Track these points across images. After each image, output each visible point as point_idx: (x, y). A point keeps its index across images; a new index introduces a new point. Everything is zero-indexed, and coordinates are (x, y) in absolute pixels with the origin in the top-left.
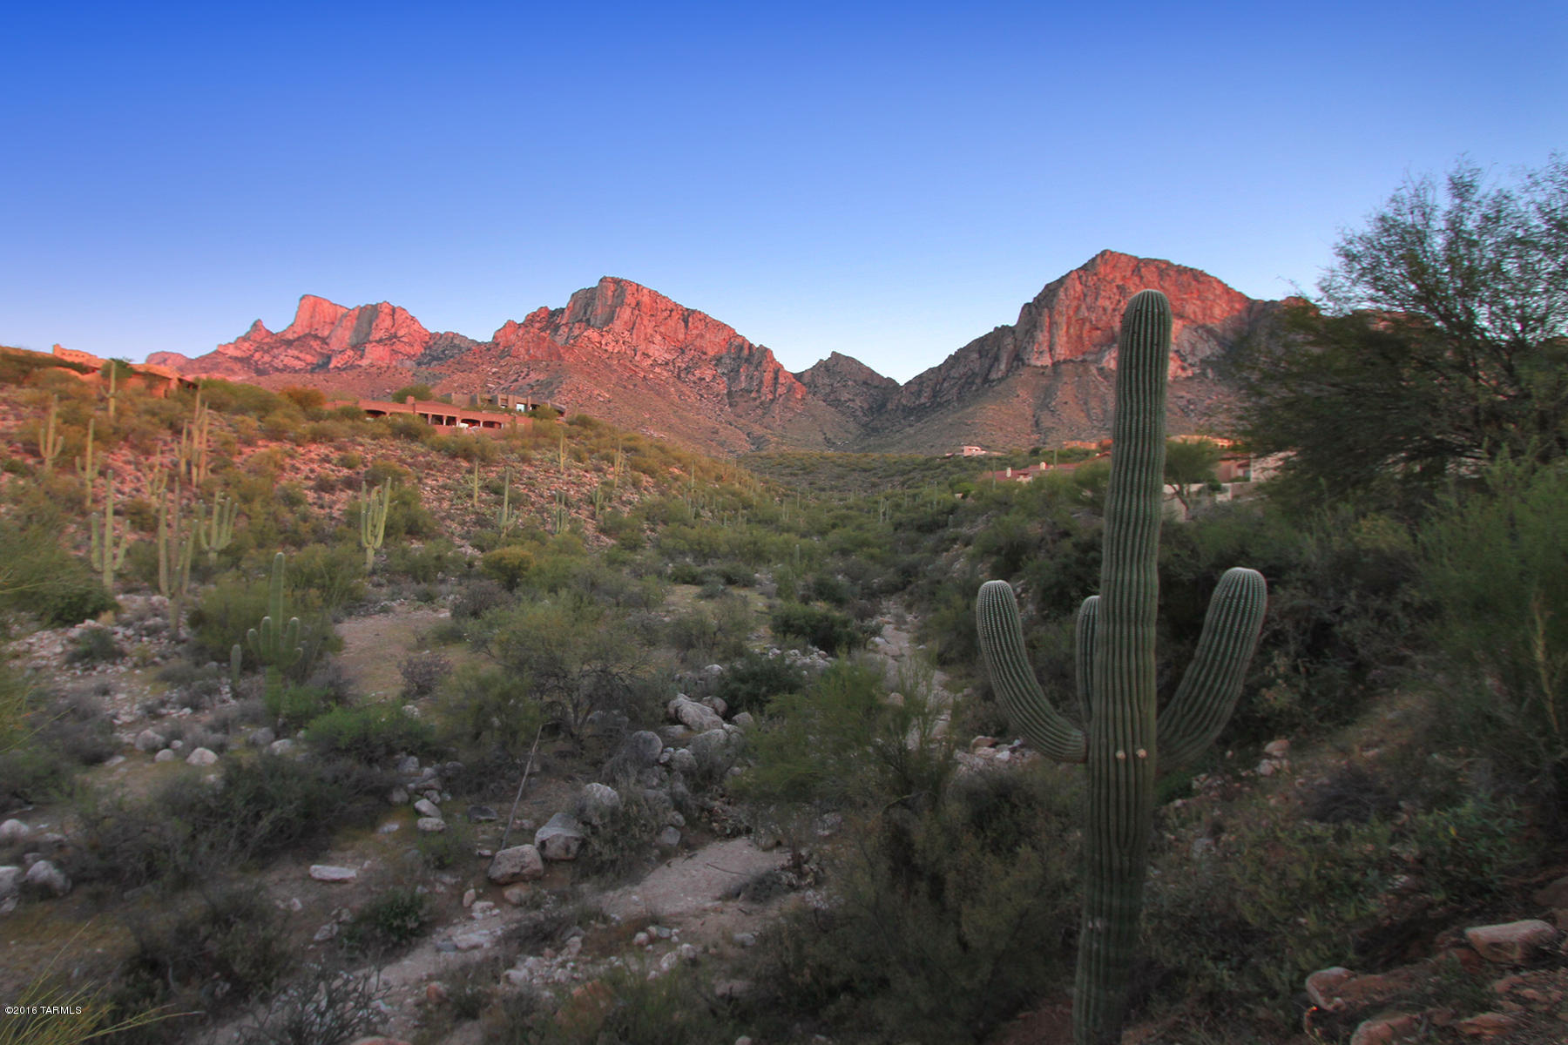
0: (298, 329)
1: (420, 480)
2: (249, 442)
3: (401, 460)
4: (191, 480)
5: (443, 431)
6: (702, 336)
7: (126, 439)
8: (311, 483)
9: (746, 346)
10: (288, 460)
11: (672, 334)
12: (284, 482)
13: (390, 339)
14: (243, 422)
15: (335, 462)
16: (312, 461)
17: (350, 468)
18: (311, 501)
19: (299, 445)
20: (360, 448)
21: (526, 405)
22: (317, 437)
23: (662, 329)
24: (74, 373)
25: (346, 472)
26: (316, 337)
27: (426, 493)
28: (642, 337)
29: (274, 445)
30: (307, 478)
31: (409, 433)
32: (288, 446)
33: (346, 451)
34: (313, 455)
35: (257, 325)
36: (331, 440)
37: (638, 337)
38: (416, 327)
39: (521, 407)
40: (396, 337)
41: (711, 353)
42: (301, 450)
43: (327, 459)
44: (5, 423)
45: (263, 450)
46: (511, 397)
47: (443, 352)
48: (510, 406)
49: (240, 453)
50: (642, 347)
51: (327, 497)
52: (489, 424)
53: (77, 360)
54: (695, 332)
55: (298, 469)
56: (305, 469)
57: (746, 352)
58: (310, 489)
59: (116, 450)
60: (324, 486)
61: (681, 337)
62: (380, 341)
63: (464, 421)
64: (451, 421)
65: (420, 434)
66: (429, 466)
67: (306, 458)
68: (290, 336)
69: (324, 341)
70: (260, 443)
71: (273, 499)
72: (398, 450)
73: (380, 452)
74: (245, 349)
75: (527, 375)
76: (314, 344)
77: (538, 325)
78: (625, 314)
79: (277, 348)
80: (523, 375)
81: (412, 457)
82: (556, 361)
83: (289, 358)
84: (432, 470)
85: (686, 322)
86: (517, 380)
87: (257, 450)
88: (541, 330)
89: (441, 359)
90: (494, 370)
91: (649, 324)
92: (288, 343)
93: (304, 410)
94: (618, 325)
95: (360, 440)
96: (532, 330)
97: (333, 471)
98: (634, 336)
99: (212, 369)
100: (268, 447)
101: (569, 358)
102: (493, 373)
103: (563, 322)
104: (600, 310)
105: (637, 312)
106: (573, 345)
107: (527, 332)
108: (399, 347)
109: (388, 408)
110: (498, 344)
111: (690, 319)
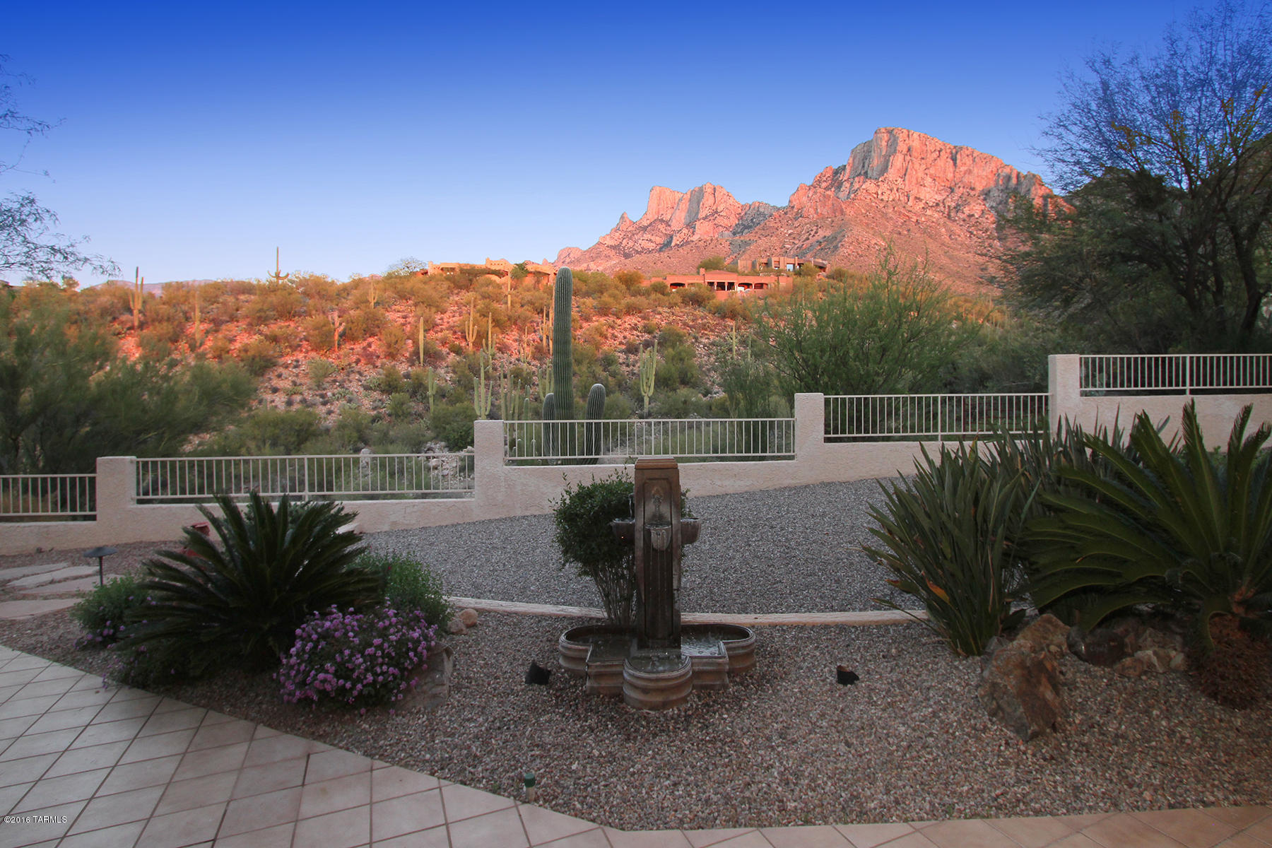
0: (650, 216)
1: (696, 338)
2: (587, 319)
3: (685, 324)
5: (722, 296)
6: (970, 172)
7: (515, 324)
8: (624, 347)
9: (1014, 176)
10: (610, 330)
11: (941, 175)
13: (713, 215)
14: (584, 303)
15: (639, 329)
16: (625, 329)
17: (649, 333)
18: (621, 361)
19: (618, 318)
20: (658, 317)
21: (794, 265)
22: (630, 310)
23: (932, 171)
24: (494, 278)
25: (647, 336)
26: (662, 221)
27: (700, 350)
28: (914, 181)
29: (602, 320)
30: (621, 343)
31: (696, 300)
32: (611, 319)
33: (649, 320)
34: (627, 325)
35: (625, 217)
36: (640, 312)
37: (910, 182)
38: (731, 201)
39: (790, 267)
40: (716, 212)
41: (979, 188)
42: (619, 322)
43: (635, 328)
44: (454, 319)
45: (597, 323)
46: (782, 258)
47: (752, 220)
48: (779, 267)
49: (581, 328)
50: (914, 193)
51: (632, 357)
52: (760, 286)
53: (497, 268)
54: (963, 169)
55: (616, 337)
56: (620, 336)
57: (1014, 181)
58: (621, 352)
59: (509, 332)
60: (632, 349)
61: (950, 176)
62: (706, 218)
63: (740, 285)
64: (731, 285)
65: (704, 300)
66: (704, 327)
67: (622, 327)
68: (645, 223)
69: (667, 224)
70: (594, 319)
71: (596, 361)
72: (685, 314)
73: (671, 318)
74: (616, 238)
75: (816, 233)
76: (662, 227)
77: (824, 185)
78: (898, 161)
79: (637, 234)
80: (812, 233)
81: (693, 321)
82: (839, 217)
83: (644, 241)
84: (706, 330)
85: (954, 160)
86: (808, 239)
87: (592, 324)
88: (827, 189)
89: (751, 227)
90: (790, 232)
91: (919, 168)
92: (645, 229)
93: (628, 289)
94: (892, 174)
95: (660, 309)
96: (819, 190)
97: (638, 336)
98: (907, 182)
99: (597, 257)
100: (599, 322)
101: (850, 212)
102: (790, 235)
103: (845, 178)
104: (875, 162)
105: (908, 158)
106: (853, 199)
107: (815, 193)
108: (719, 220)
109: (686, 281)
110: (793, 207)
111: (958, 157)
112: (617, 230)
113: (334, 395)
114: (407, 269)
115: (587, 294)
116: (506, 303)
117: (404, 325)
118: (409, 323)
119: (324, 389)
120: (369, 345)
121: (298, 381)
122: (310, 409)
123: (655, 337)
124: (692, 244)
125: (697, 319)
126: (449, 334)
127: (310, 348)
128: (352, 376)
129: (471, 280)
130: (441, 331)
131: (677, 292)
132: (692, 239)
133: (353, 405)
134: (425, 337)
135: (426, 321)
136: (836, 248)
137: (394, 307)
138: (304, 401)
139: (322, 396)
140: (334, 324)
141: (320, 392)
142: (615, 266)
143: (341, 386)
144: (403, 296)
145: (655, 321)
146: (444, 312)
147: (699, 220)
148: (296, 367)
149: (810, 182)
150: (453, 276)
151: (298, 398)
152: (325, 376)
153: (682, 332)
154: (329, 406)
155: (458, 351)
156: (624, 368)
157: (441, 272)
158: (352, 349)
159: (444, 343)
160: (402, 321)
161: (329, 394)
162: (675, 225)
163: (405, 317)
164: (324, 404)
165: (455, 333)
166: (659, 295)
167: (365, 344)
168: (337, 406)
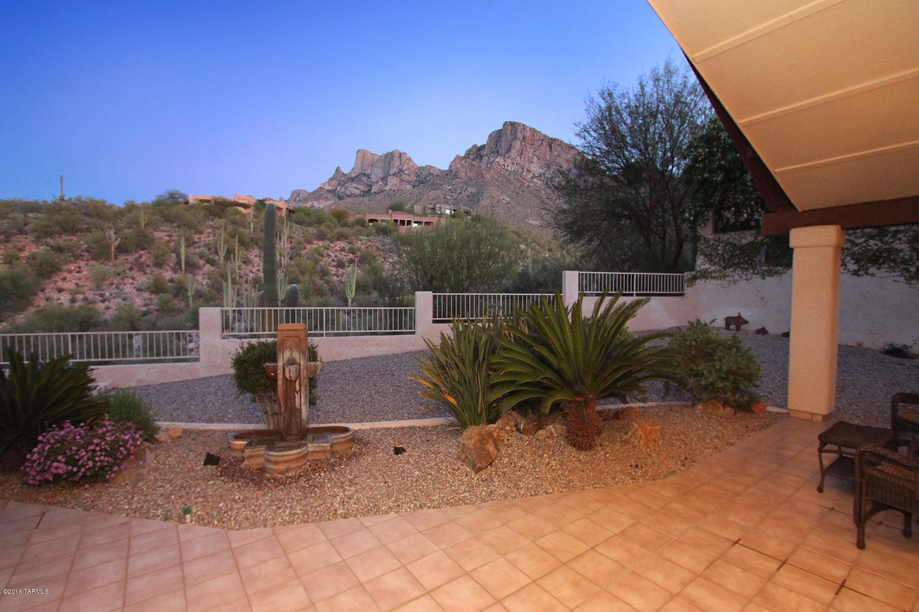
0: (356, 171)
2: (310, 242)
3: (378, 248)
4: (281, 264)
5: (403, 229)
6: (559, 156)
7: (256, 244)
8: (335, 263)
10: (326, 251)
11: (543, 156)
12: (323, 263)
13: (399, 172)
15: (346, 251)
16: (336, 251)
17: (353, 254)
19: (332, 242)
20: (359, 242)
21: (451, 210)
22: (340, 237)
23: (537, 153)
25: (351, 256)
26: (365, 175)
27: (387, 266)
28: (526, 159)
29: (320, 243)
30: (333, 260)
31: (385, 231)
32: (327, 243)
33: (353, 244)
34: (337, 248)
35: (338, 170)
36: (348, 238)
38: (411, 164)
39: (448, 212)
40: (402, 171)
41: (565, 167)
42: (332, 245)
43: (343, 250)
44: (209, 238)
45: (316, 246)
46: (442, 205)
47: (425, 178)
48: (443, 211)
49: (305, 248)
50: (528, 166)
51: (341, 271)
52: (427, 223)
53: (243, 202)
54: (556, 153)
55: (330, 256)
56: (333, 255)
58: (333, 266)
59: (252, 250)
60: (340, 265)
61: (548, 157)
62: (394, 174)
63: (415, 222)
64: (409, 223)
65: (391, 232)
66: (390, 250)
67: (334, 249)
68: (353, 175)
69: (368, 176)
70: (314, 242)
71: (315, 273)
72: (377, 242)
73: (368, 244)
74: (332, 185)
75: (466, 189)
76: (364, 179)
77: (471, 157)
78: (517, 145)
79: (347, 183)
80: (464, 189)
81: (383, 246)
82: (481, 180)
83: (353, 188)
84: (392, 252)
85: (551, 147)
86: (461, 193)
87: (313, 246)
88: (473, 160)
89: (424, 183)
90: (450, 187)
91: (530, 151)
92: (352, 180)
93: (339, 222)
94: (513, 153)
95: (360, 237)
96: (468, 160)
97: (345, 256)
98: (522, 159)
99: (319, 198)
100: (318, 244)
101: (487, 177)
102: (449, 190)
103: (485, 154)
104: (504, 144)
105: (523, 143)
106: (490, 168)
107: (466, 162)
108: (404, 177)
109: (380, 218)
110: (452, 171)
111: (553, 145)
112: (332, 179)
113: (111, 295)
114: (172, 199)
115: (310, 224)
116: (250, 228)
117: (168, 242)
118: (173, 241)
119: (103, 290)
120: (141, 257)
121: (81, 283)
122: (91, 306)
123: (357, 257)
124: (385, 192)
125: (385, 245)
126: (205, 250)
127: (90, 257)
128: (126, 281)
129: (223, 210)
130: (199, 247)
131: (373, 225)
132: (384, 188)
133: (128, 303)
134: (186, 251)
135: (187, 240)
136: (479, 200)
137: (161, 228)
138: (86, 299)
139: (101, 295)
140: (110, 239)
141: (99, 292)
142: (332, 205)
143: (117, 288)
144: (168, 219)
145: (357, 245)
146: (201, 233)
147: (390, 175)
148: (78, 272)
149: (462, 155)
150: (210, 206)
151: (81, 297)
152: (103, 280)
153: (376, 253)
154: (107, 303)
155: (211, 262)
156: (335, 278)
157: (199, 202)
158: (126, 259)
159: (201, 256)
160: (167, 238)
161: (107, 294)
162: (374, 179)
163: (170, 236)
164: (103, 301)
165: (210, 249)
166: (360, 228)
167: (137, 256)
168: (114, 303)
